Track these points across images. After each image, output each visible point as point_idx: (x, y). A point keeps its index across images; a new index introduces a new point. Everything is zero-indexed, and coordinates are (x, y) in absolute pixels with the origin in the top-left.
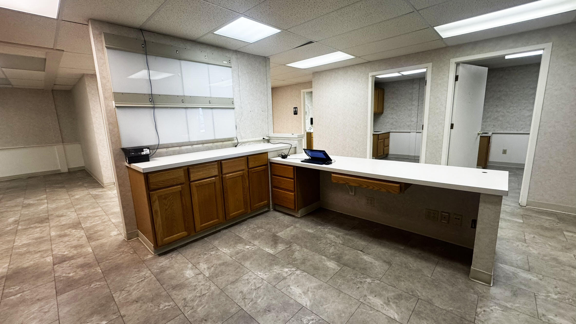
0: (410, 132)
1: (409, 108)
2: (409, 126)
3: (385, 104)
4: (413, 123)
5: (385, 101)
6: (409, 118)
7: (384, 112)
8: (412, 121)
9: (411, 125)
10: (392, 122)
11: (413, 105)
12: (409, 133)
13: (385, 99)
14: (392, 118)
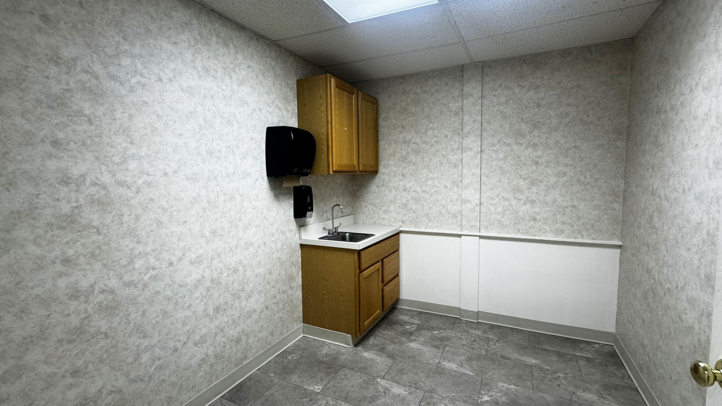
0: (460, 236)
1: (454, 158)
2: (455, 216)
3: (383, 145)
4: (469, 206)
5: (380, 138)
6: (455, 189)
7: (381, 169)
8: (464, 202)
9: (460, 212)
10: (404, 200)
11: (463, 149)
12: (457, 239)
13: (383, 131)
14: (405, 190)
